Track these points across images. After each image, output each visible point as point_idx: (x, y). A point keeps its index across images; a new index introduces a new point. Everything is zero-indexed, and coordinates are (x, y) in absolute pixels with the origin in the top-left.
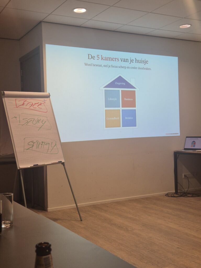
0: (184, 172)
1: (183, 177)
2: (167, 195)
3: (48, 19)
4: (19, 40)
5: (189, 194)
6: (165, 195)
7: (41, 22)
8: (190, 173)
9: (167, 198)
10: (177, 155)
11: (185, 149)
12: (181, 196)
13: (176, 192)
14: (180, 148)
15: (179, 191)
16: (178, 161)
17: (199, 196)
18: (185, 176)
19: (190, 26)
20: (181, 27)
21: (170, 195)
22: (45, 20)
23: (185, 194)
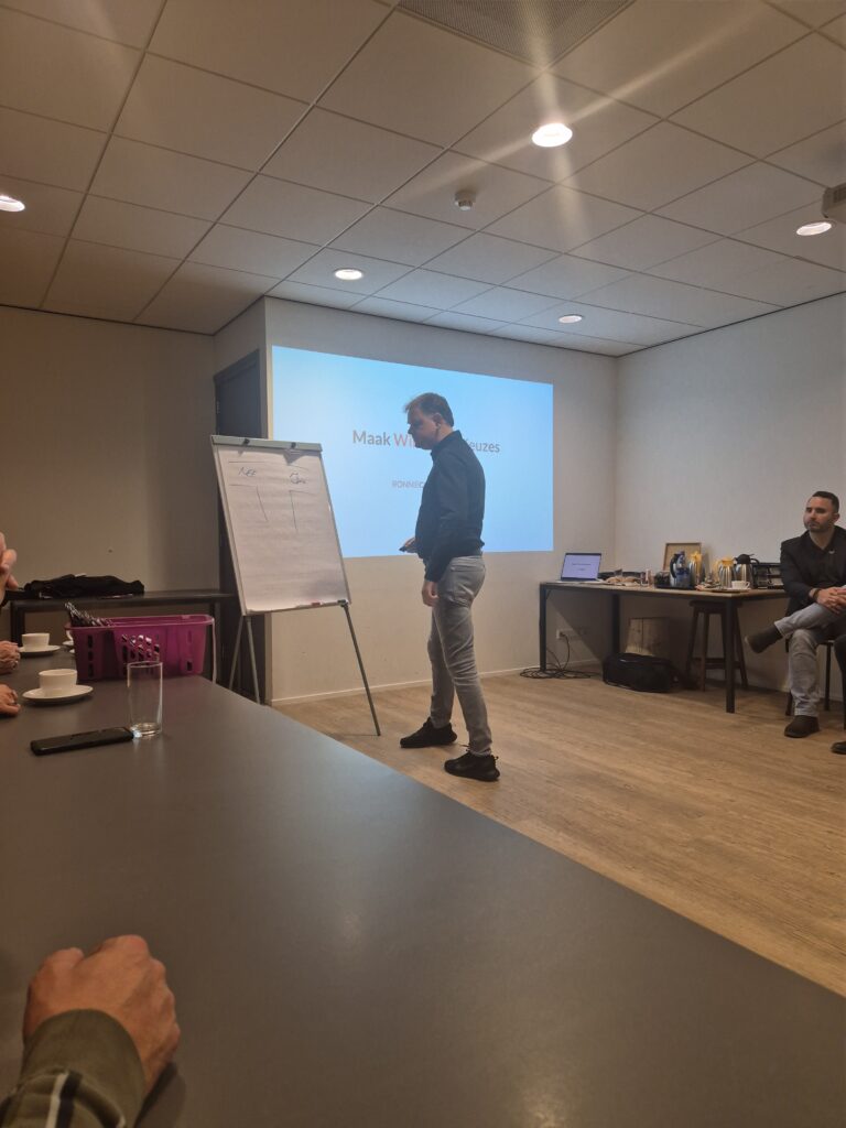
0: (560, 626)
1: (558, 637)
2: (524, 674)
3: (277, 292)
4: (214, 335)
5: (569, 671)
6: (521, 674)
7: (262, 297)
8: (571, 629)
9: (523, 680)
10: (545, 590)
11: (563, 579)
12: (553, 676)
13: (543, 669)
14: (553, 577)
15: (548, 666)
16: (549, 603)
17: (589, 677)
18: (561, 634)
19: (580, 318)
20: (561, 320)
21: (529, 674)
22: (271, 293)
23: (560, 673)
